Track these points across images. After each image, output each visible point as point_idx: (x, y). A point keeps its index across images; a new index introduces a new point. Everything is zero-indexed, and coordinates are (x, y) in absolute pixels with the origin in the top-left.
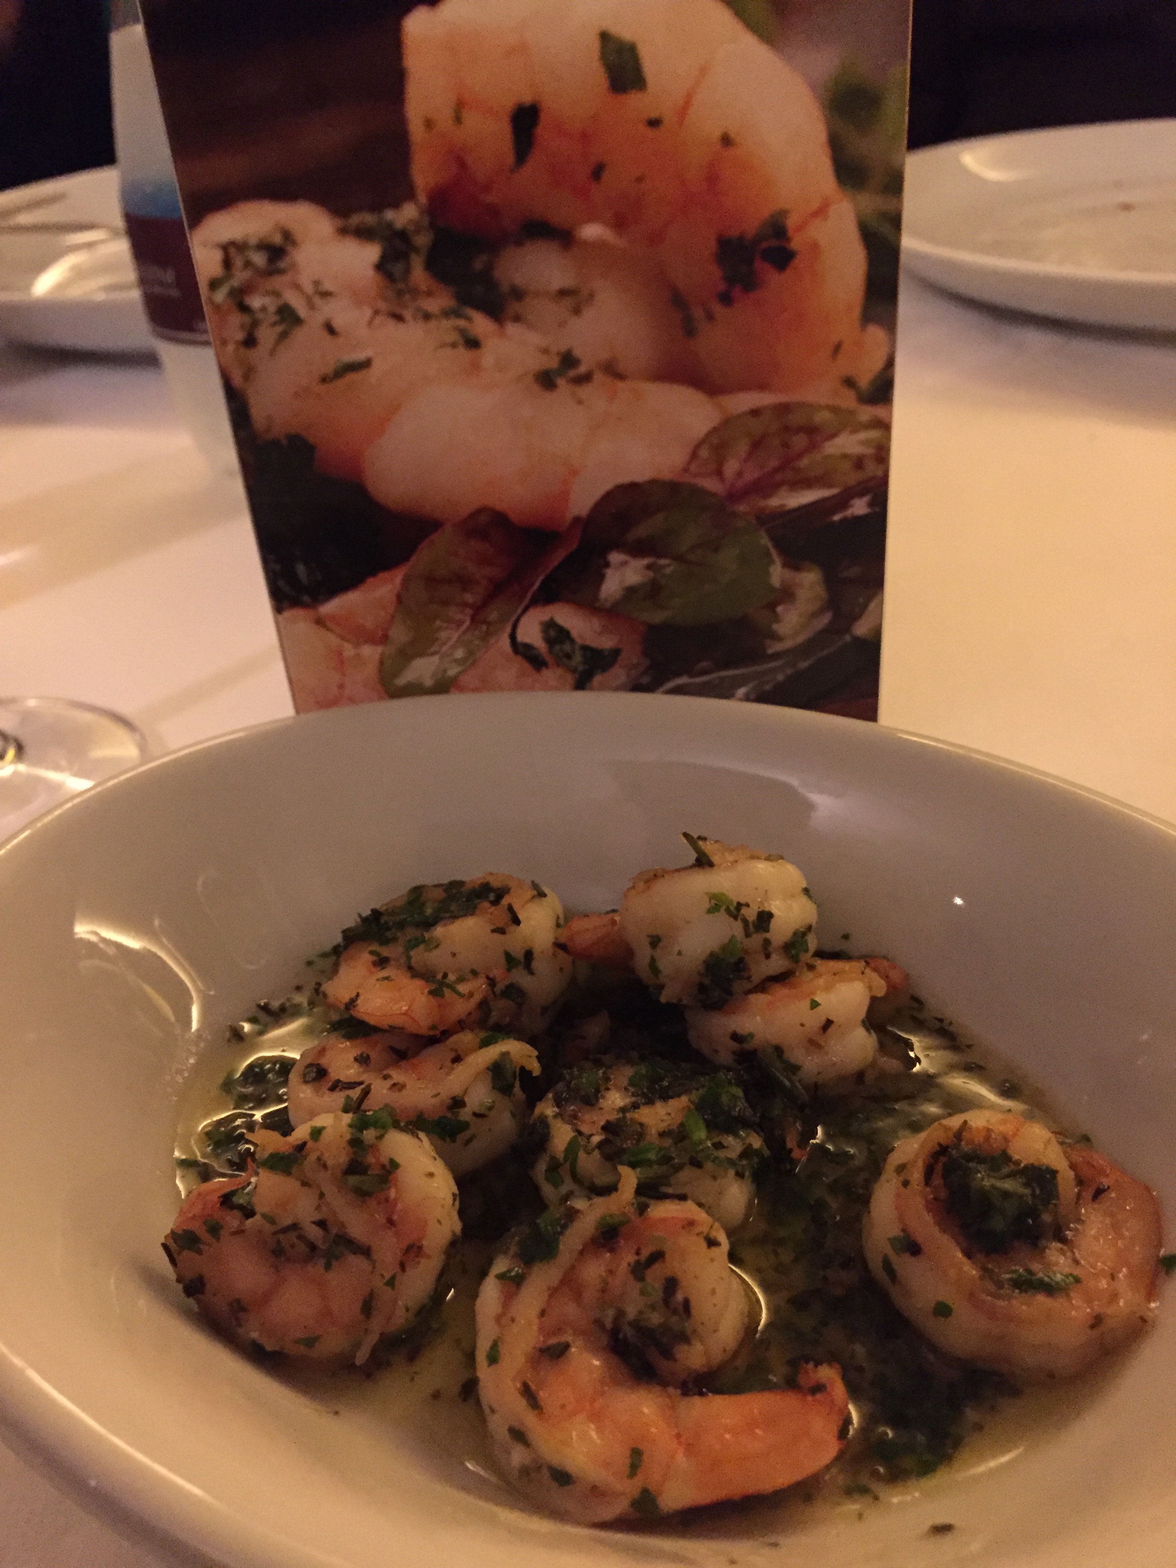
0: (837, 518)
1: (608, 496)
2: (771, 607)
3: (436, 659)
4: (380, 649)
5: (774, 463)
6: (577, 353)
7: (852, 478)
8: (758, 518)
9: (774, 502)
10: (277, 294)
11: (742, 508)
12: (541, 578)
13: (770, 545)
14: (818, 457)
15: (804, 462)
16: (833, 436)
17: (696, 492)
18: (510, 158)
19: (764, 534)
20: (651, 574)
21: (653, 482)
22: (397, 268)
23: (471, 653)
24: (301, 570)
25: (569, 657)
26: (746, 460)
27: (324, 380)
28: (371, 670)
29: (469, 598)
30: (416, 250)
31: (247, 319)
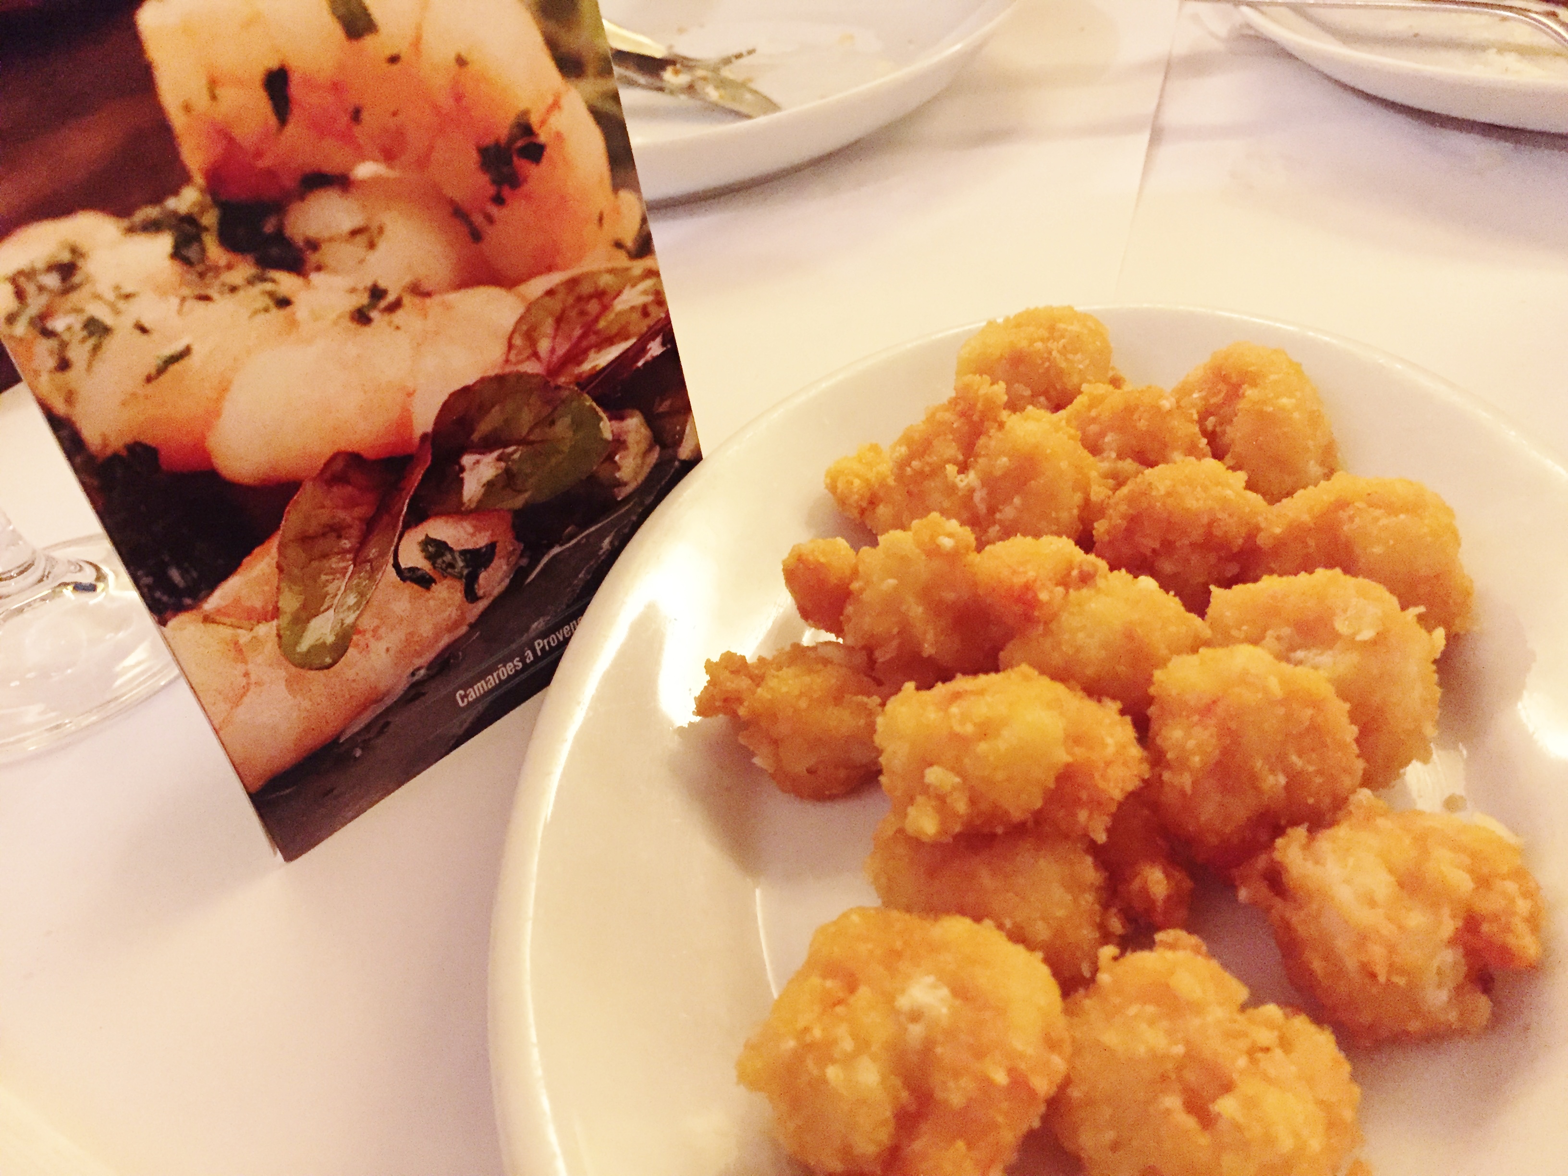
0: (640, 364)
1: (445, 405)
2: (610, 458)
3: (331, 611)
4: (275, 623)
5: (578, 332)
6: (382, 284)
7: (643, 326)
8: (578, 384)
9: (587, 367)
10: (78, 311)
11: (562, 380)
12: (407, 501)
13: (594, 405)
14: (611, 316)
15: (602, 324)
16: (619, 293)
17: (521, 376)
18: (273, 120)
19: (586, 396)
20: (503, 464)
21: (482, 380)
22: (192, 252)
23: (362, 595)
24: (175, 575)
25: (451, 565)
26: (554, 338)
27: (149, 379)
28: (271, 647)
29: (346, 544)
30: (206, 229)
31: (53, 343)
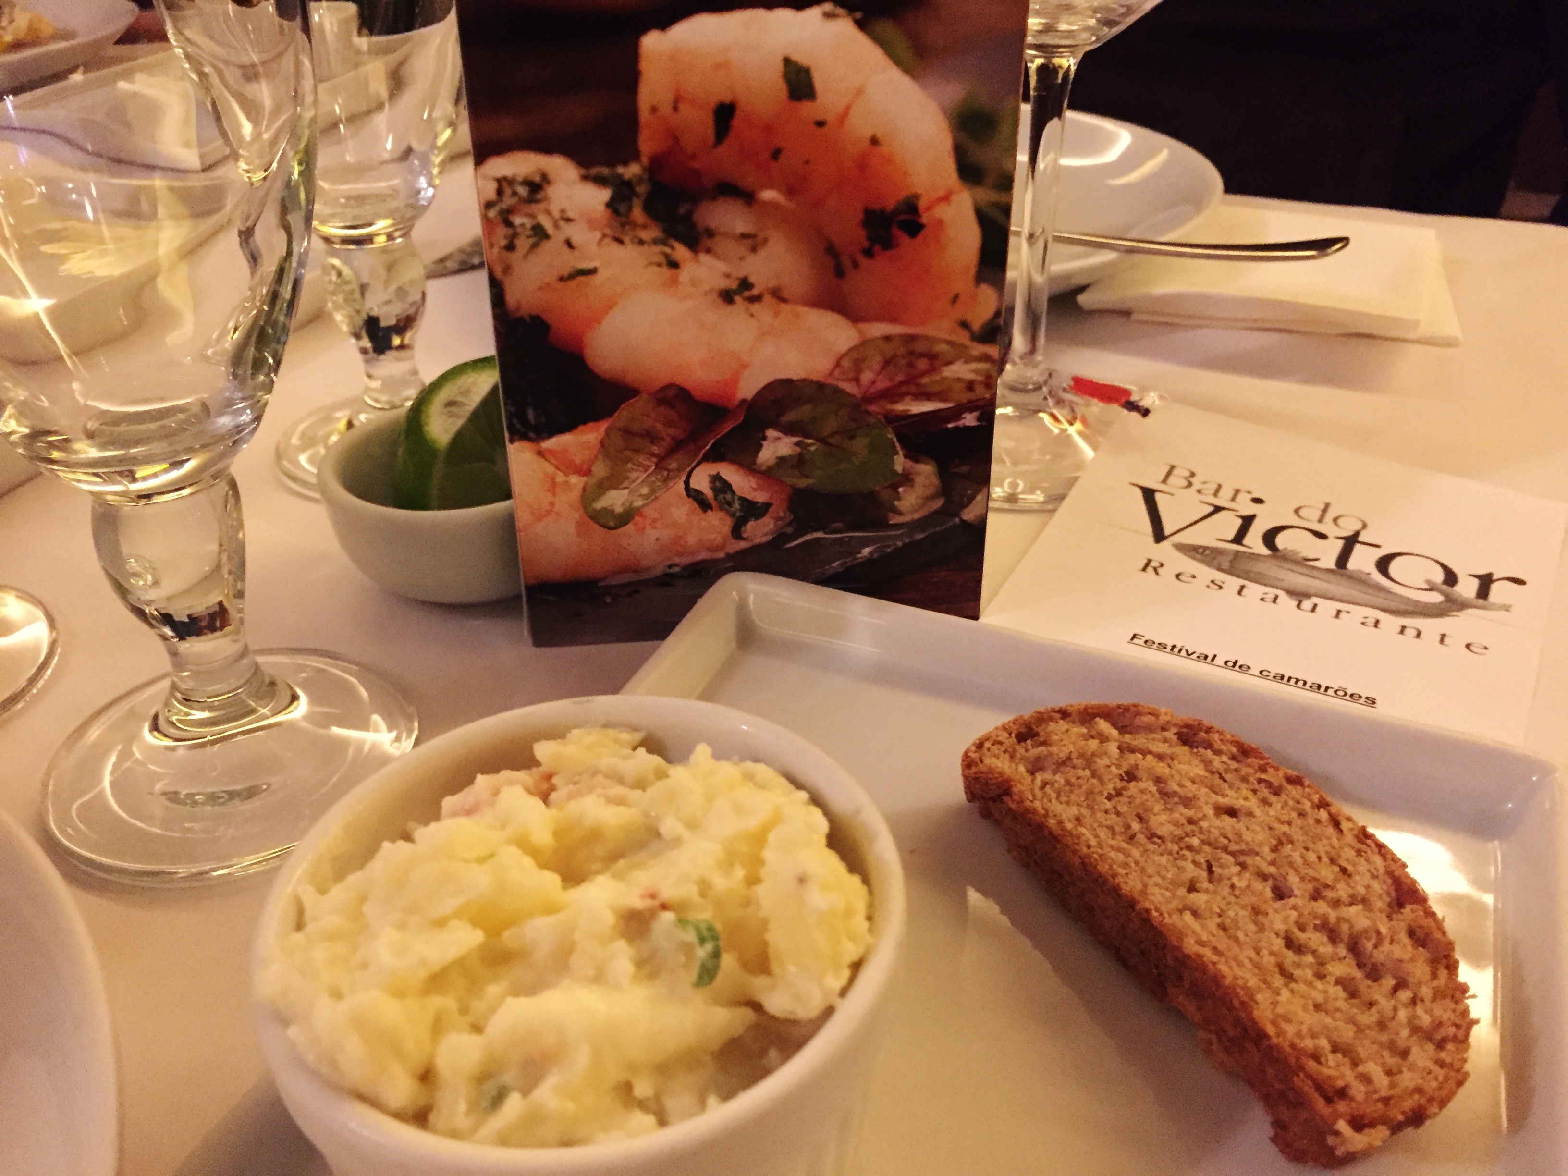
0: (950, 426)
1: (768, 387)
2: (895, 487)
3: (626, 492)
4: (585, 479)
5: (900, 378)
6: (752, 279)
7: (965, 397)
8: (886, 417)
9: (900, 407)
10: (532, 216)
11: (873, 408)
12: (713, 441)
13: (895, 440)
14: (937, 378)
15: (925, 380)
16: (949, 363)
17: (838, 391)
18: (711, 139)
19: (890, 429)
20: (798, 449)
21: (804, 381)
22: (622, 208)
23: (653, 491)
24: (531, 414)
25: (730, 504)
26: (878, 374)
27: (561, 279)
28: (576, 493)
29: (655, 449)
30: (638, 196)
31: (510, 231)
